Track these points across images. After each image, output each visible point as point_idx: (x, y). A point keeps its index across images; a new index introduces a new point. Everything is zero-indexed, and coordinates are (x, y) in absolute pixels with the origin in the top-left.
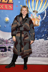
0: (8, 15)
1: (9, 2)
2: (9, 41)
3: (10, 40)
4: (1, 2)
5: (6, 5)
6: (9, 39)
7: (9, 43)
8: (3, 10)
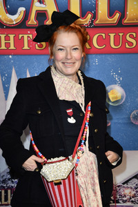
0: (120, 75)
1: (125, 21)
2: (127, 192)
3: (129, 185)
4: (91, 24)
5: (112, 36)
6: (126, 182)
7: (124, 202)
8: (99, 56)
